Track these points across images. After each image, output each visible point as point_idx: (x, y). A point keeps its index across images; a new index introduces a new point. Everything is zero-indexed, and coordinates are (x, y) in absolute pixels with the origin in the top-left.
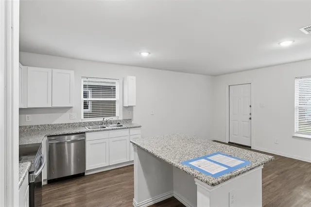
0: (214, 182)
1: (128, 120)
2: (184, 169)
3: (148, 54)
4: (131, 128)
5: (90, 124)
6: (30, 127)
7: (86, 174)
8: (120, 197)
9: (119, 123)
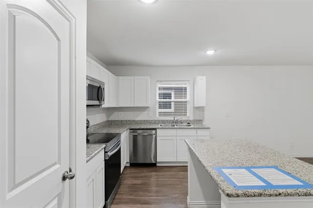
0: (229, 192)
1: (199, 120)
2: (211, 173)
3: (214, 51)
4: (198, 128)
5: (163, 122)
6: (122, 121)
7: (157, 165)
8: (178, 192)
9: (189, 123)
